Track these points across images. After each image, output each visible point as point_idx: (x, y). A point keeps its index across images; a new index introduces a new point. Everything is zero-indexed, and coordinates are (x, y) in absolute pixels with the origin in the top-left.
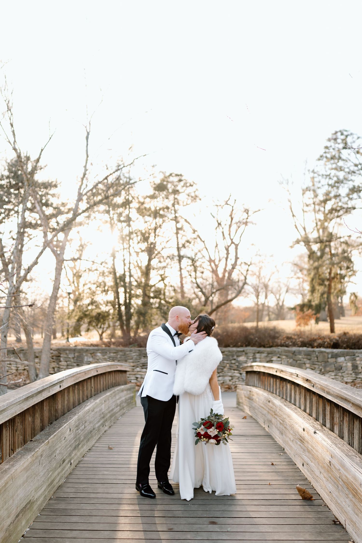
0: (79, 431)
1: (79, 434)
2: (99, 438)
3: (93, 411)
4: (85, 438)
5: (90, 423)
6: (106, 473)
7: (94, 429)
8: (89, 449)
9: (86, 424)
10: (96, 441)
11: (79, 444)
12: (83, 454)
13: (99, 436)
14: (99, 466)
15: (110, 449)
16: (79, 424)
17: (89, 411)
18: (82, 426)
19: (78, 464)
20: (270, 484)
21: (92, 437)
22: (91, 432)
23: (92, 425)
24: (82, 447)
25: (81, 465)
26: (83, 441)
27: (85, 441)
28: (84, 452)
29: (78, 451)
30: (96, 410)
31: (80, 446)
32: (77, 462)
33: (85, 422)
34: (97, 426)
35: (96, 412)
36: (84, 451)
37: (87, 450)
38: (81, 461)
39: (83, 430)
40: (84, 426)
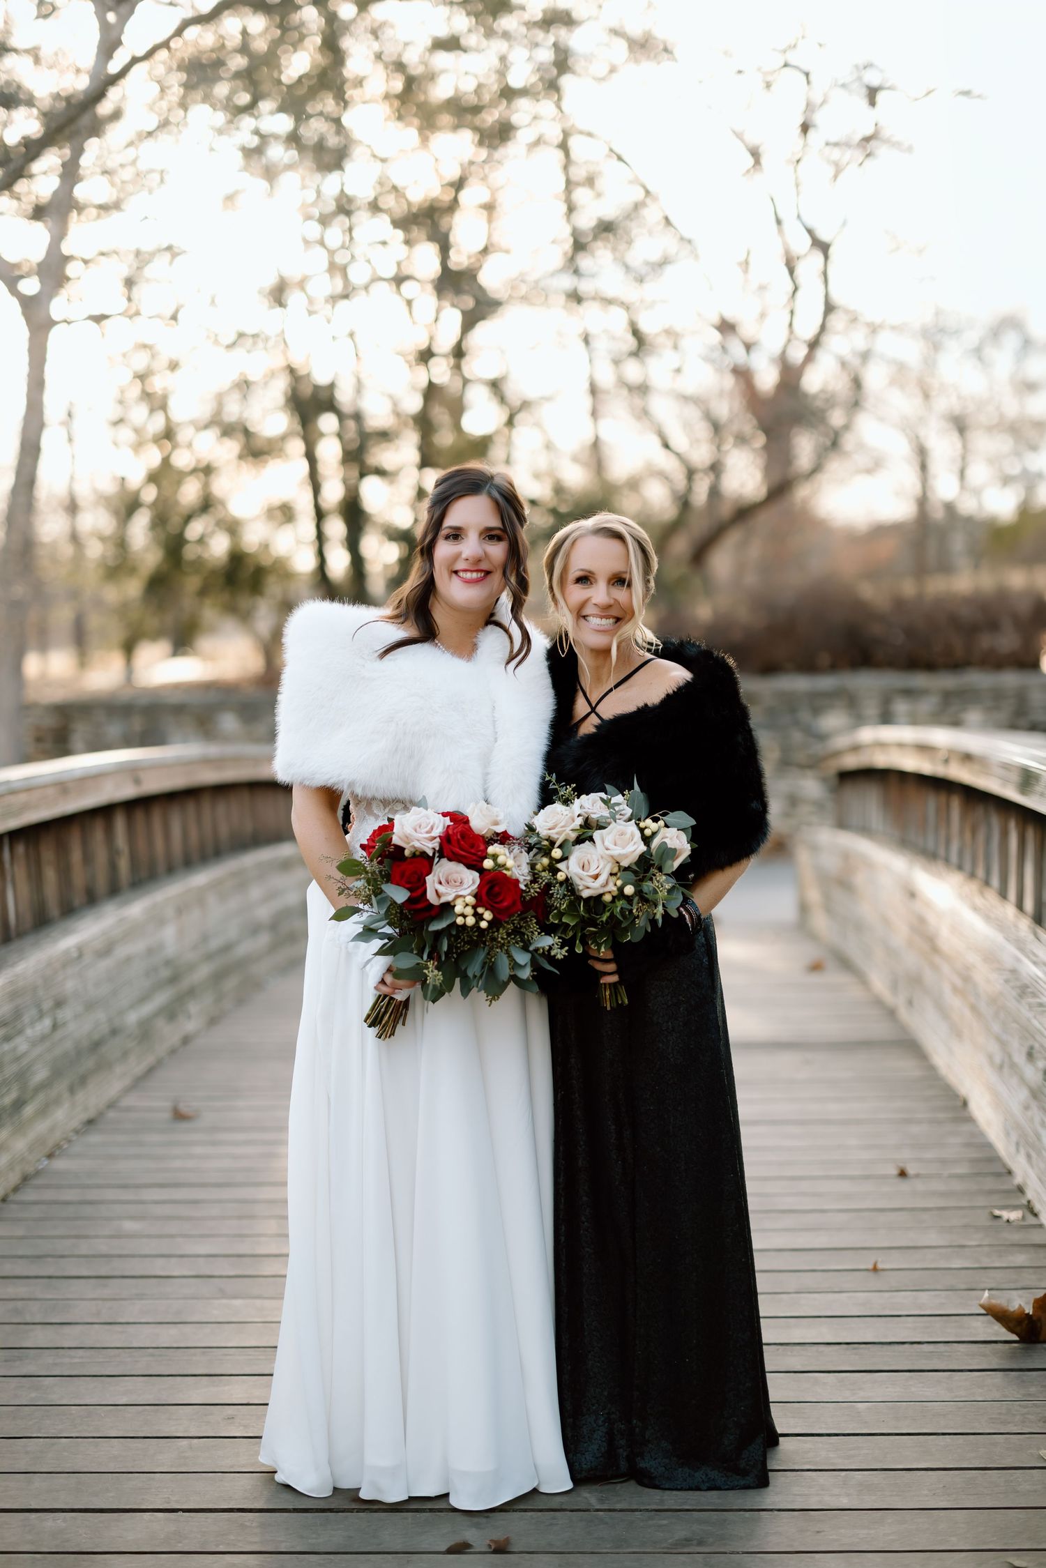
0: (21, 1044)
1: (18, 1059)
2: (151, 1071)
3: (106, 951)
4: (56, 1074)
5: (90, 1006)
6: (129, 1226)
7: (114, 1032)
8: (90, 1122)
9: (65, 1014)
10: (127, 1081)
11: (19, 1104)
12: (50, 1143)
13: (150, 1060)
14: (110, 1194)
15: (179, 1116)
16: (17, 1014)
17: (80, 956)
18: (32, 1023)
19: (16, 1189)
20: (875, 1269)
21: (104, 1066)
22: (96, 1045)
23: (101, 1016)
24: (43, 1112)
25: (29, 1195)
26: (44, 1086)
27: (61, 1086)
28: (58, 1135)
29: (20, 1129)
30: (121, 952)
31: (29, 1110)
32: (14, 1178)
33: (59, 1004)
34: (132, 1018)
35: (128, 960)
36: (52, 1129)
37: (75, 1123)
38: (38, 1173)
39: (43, 1038)
40: (47, 1022)
